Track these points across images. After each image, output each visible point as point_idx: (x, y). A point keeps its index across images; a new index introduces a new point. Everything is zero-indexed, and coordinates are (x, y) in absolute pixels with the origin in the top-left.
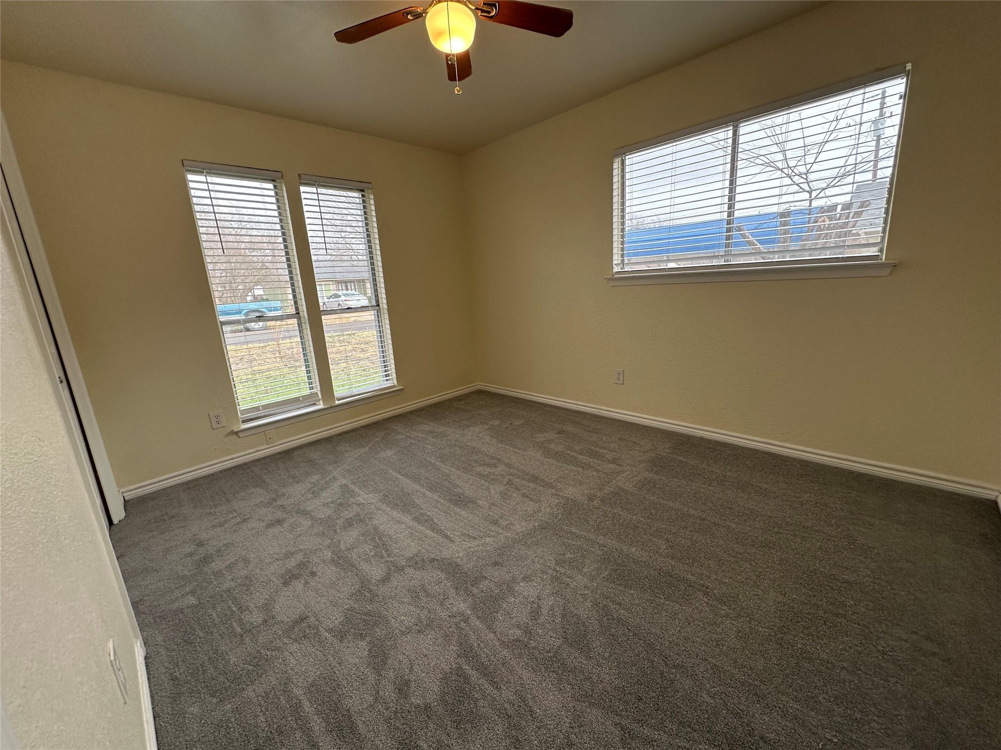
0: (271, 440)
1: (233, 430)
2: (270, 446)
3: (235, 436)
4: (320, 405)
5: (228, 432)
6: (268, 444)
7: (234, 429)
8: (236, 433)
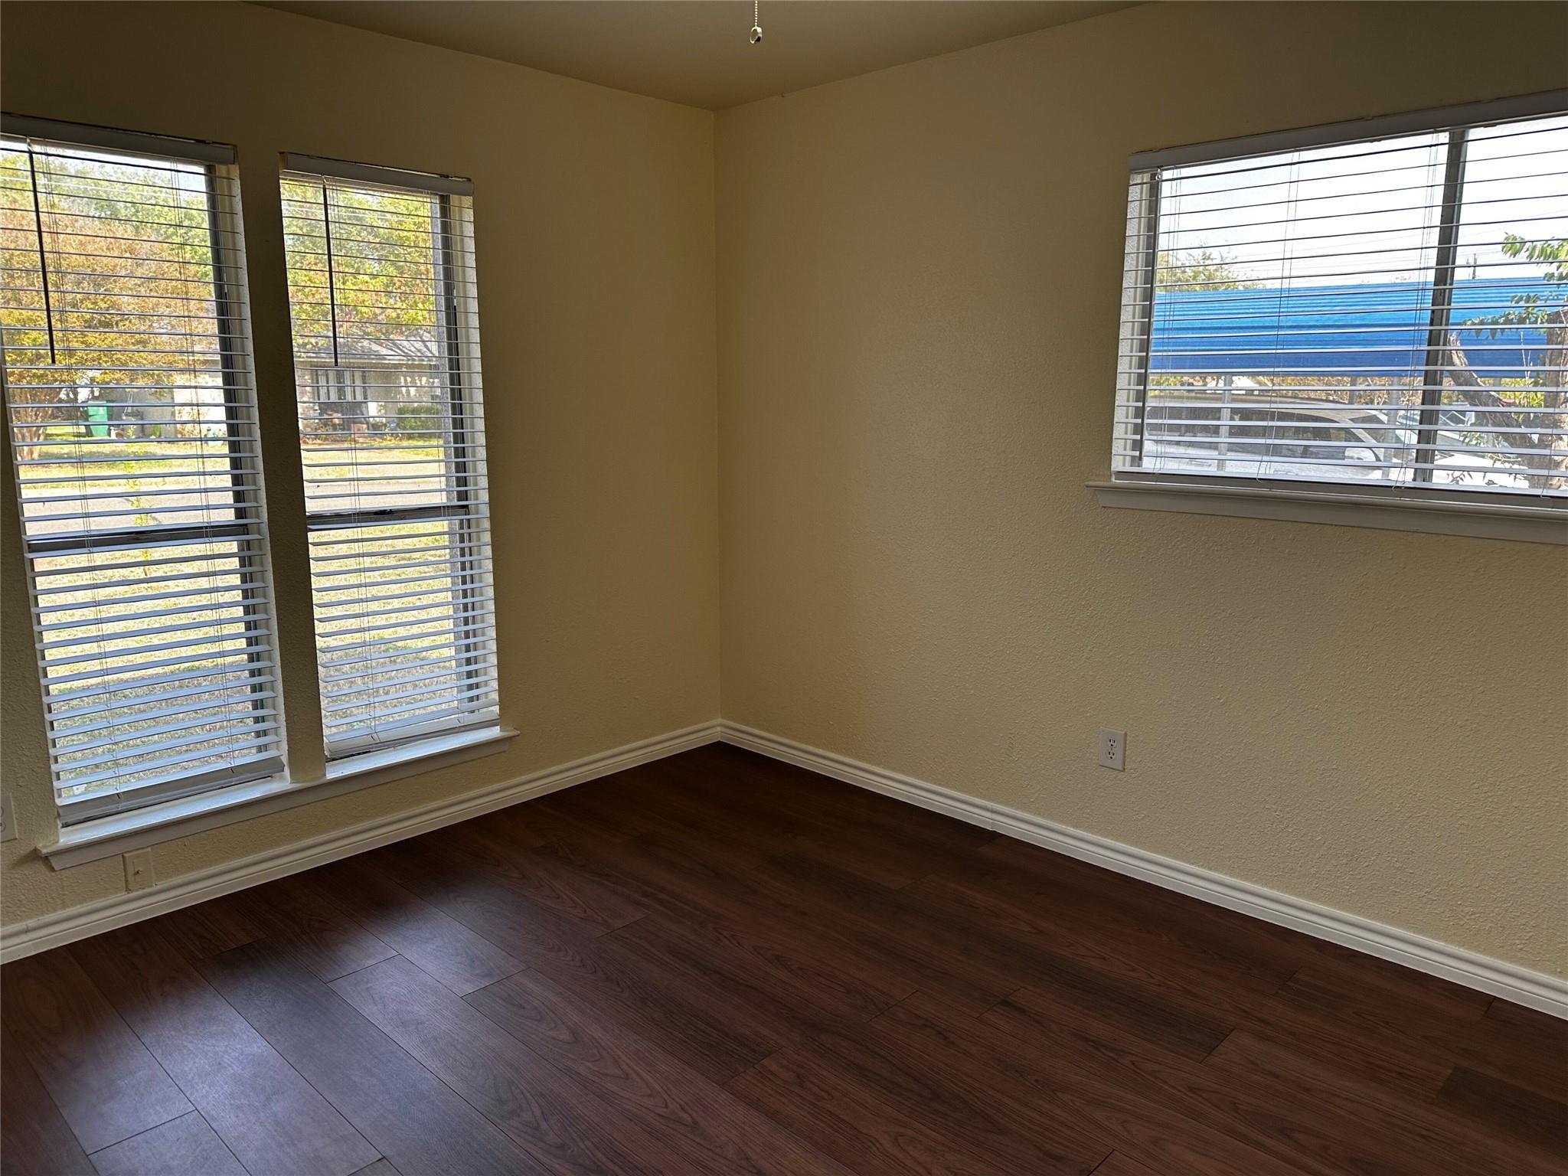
0: (138, 877)
1: (36, 850)
2: (135, 894)
3: (40, 867)
4: (282, 778)
5: (23, 853)
6: (128, 890)
7: (40, 846)
8: (46, 859)
